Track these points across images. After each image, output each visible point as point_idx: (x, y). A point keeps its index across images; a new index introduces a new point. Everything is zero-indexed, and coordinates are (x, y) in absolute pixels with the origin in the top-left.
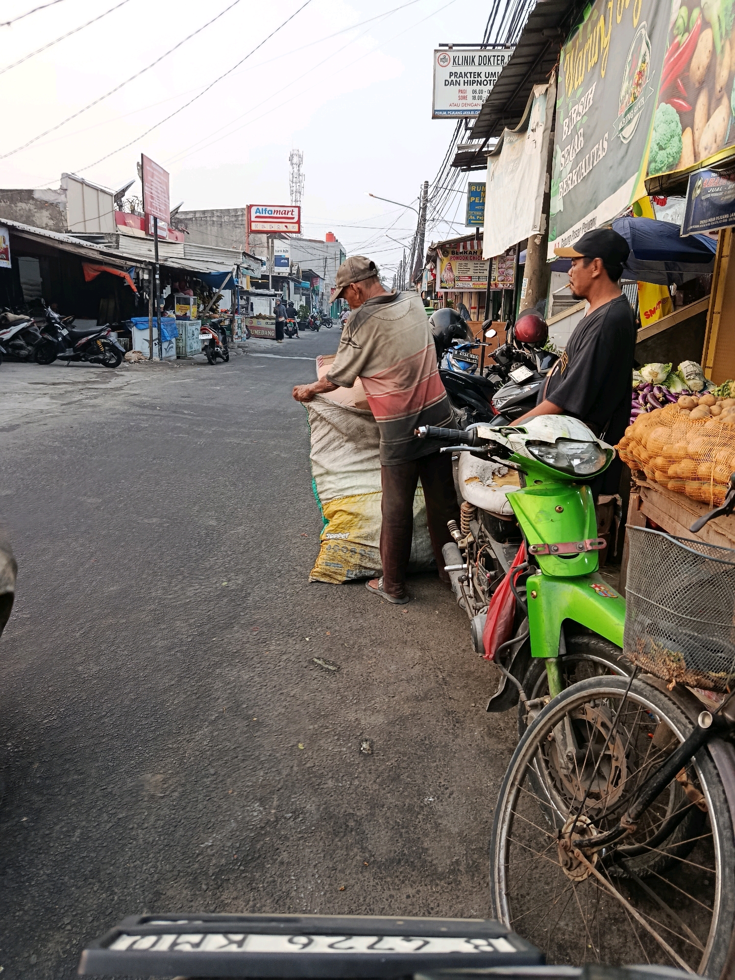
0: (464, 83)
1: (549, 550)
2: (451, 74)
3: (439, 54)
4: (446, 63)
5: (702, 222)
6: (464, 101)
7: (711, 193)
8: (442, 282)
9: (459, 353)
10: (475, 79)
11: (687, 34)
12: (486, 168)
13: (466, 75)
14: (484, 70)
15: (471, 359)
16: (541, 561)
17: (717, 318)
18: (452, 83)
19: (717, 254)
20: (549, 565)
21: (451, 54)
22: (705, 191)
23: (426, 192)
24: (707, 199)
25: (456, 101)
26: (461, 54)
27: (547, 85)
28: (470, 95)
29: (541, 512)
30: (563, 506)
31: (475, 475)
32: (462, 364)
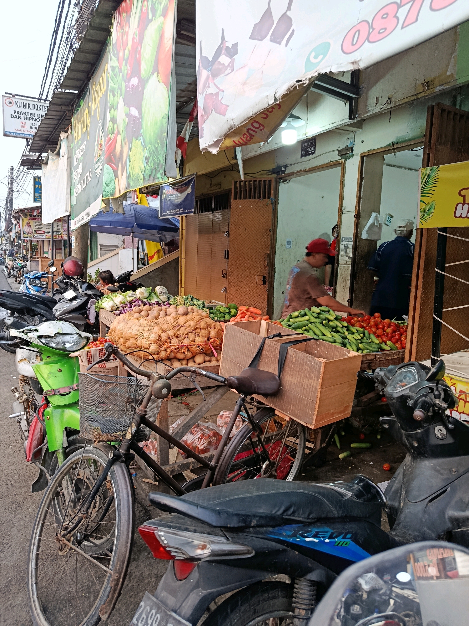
0: (24, 118)
1: (55, 392)
2: (15, 112)
3: (5, 98)
4: (10, 105)
5: (168, 212)
6: (25, 129)
7: (170, 197)
8: (24, 233)
9: (33, 281)
10: (31, 117)
11: (113, 135)
12: (40, 169)
13: (25, 114)
14: (37, 112)
15: (42, 284)
16: (50, 399)
17: (183, 261)
18: (16, 117)
19: (180, 228)
20: (55, 400)
21: (14, 100)
22: (167, 196)
23: (12, 173)
24: (169, 200)
25: (20, 128)
26: (21, 101)
27: (67, 134)
28: (28, 126)
29: (50, 373)
30: (63, 369)
31: (25, 357)
32: (36, 288)
